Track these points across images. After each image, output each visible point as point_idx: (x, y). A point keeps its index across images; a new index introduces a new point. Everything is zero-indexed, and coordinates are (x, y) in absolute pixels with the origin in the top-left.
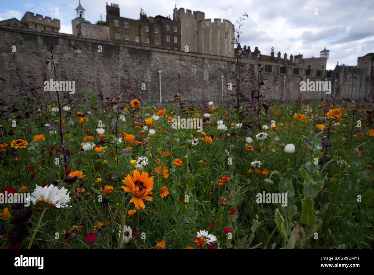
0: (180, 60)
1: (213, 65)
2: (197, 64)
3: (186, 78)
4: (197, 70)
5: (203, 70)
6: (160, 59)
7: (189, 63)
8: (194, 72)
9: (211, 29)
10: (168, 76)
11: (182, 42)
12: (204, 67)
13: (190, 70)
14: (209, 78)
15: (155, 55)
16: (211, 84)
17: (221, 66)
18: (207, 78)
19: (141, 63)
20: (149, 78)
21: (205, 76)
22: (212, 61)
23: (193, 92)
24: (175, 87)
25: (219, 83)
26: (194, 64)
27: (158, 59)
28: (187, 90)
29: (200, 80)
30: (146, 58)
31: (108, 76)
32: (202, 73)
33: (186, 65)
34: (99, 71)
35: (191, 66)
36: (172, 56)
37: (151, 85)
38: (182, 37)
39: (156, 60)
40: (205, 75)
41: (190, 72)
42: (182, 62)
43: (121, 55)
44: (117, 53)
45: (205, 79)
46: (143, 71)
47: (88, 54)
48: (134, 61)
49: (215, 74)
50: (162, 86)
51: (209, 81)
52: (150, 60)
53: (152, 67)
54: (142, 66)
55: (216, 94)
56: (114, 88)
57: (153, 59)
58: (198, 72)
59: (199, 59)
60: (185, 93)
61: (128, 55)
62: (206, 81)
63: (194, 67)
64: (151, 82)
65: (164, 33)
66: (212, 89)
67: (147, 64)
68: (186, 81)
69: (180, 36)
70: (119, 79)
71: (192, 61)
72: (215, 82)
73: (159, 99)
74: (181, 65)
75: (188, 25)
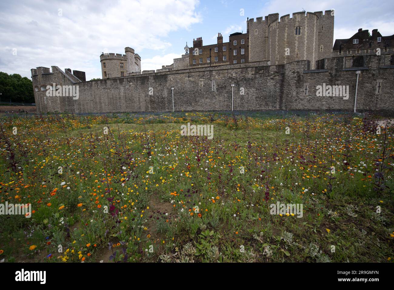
0: (189, 77)
1: (221, 75)
2: (204, 77)
3: (194, 91)
4: (204, 83)
5: (210, 82)
6: (173, 79)
7: (196, 78)
8: (201, 85)
9: (278, 30)
10: (179, 91)
11: (250, 52)
12: (212, 79)
13: (198, 83)
14: (217, 89)
15: (170, 77)
16: (220, 94)
17: (232, 75)
18: (215, 89)
19: (161, 84)
20: (166, 94)
21: (213, 88)
22: (221, 72)
23: (201, 102)
24: (185, 99)
25: (229, 92)
26: (201, 78)
27: (172, 79)
28: (195, 101)
29: (207, 92)
30: (164, 80)
31: (143, 95)
32: (209, 85)
33: (193, 80)
34: (139, 93)
35: (199, 80)
36: (182, 75)
37: (167, 99)
38: (250, 47)
39: (171, 80)
40: (212, 86)
41: (198, 85)
42: (190, 78)
43: (150, 81)
44: (148, 81)
45: (213, 90)
46: (162, 90)
47: (135, 84)
48: (156, 84)
49: (224, 84)
50: (175, 99)
51: (217, 91)
52: (167, 81)
53: (168, 86)
54: (162, 86)
55: (226, 103)
56: (146, 103)
57: (168, 80)
58: (205, 84)
59: (206, 73)
60: (193, 104)
61: (153, 81)
62: (214, 91)
63: (201, 81)
64: (168, 96)
65: (231, 49)
66: (221, 99)
67: (164, 85)
68: (194, 93)
69: (248, 46)
70: (149, 97)
71: (199, 76)
72: (224, 91)
73: (172, 109)
74: (190, 81)
75: (257, 34)
